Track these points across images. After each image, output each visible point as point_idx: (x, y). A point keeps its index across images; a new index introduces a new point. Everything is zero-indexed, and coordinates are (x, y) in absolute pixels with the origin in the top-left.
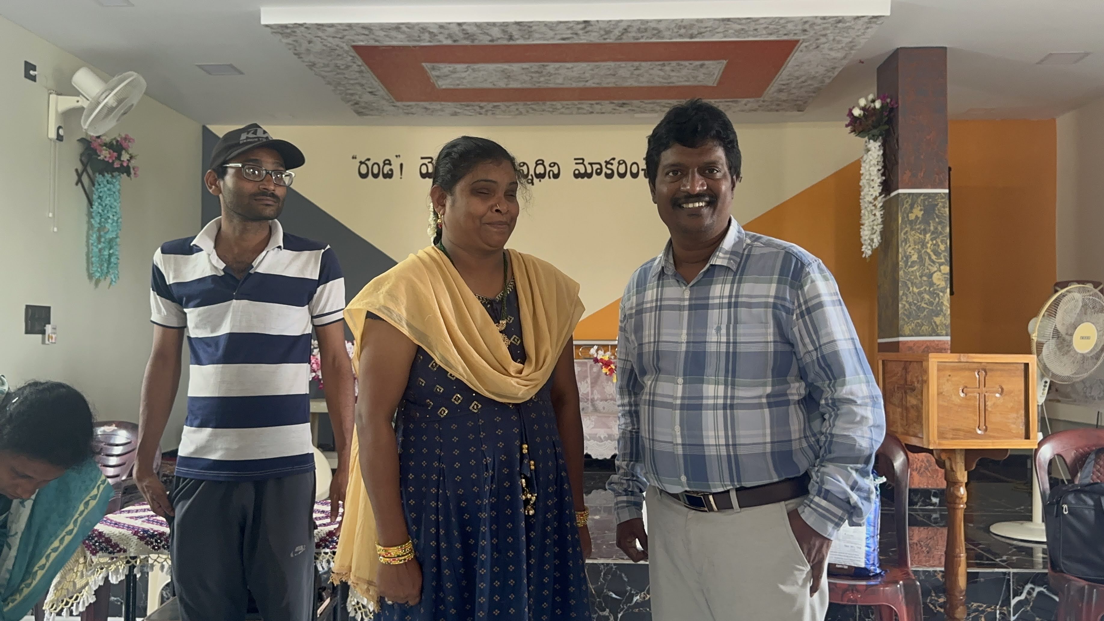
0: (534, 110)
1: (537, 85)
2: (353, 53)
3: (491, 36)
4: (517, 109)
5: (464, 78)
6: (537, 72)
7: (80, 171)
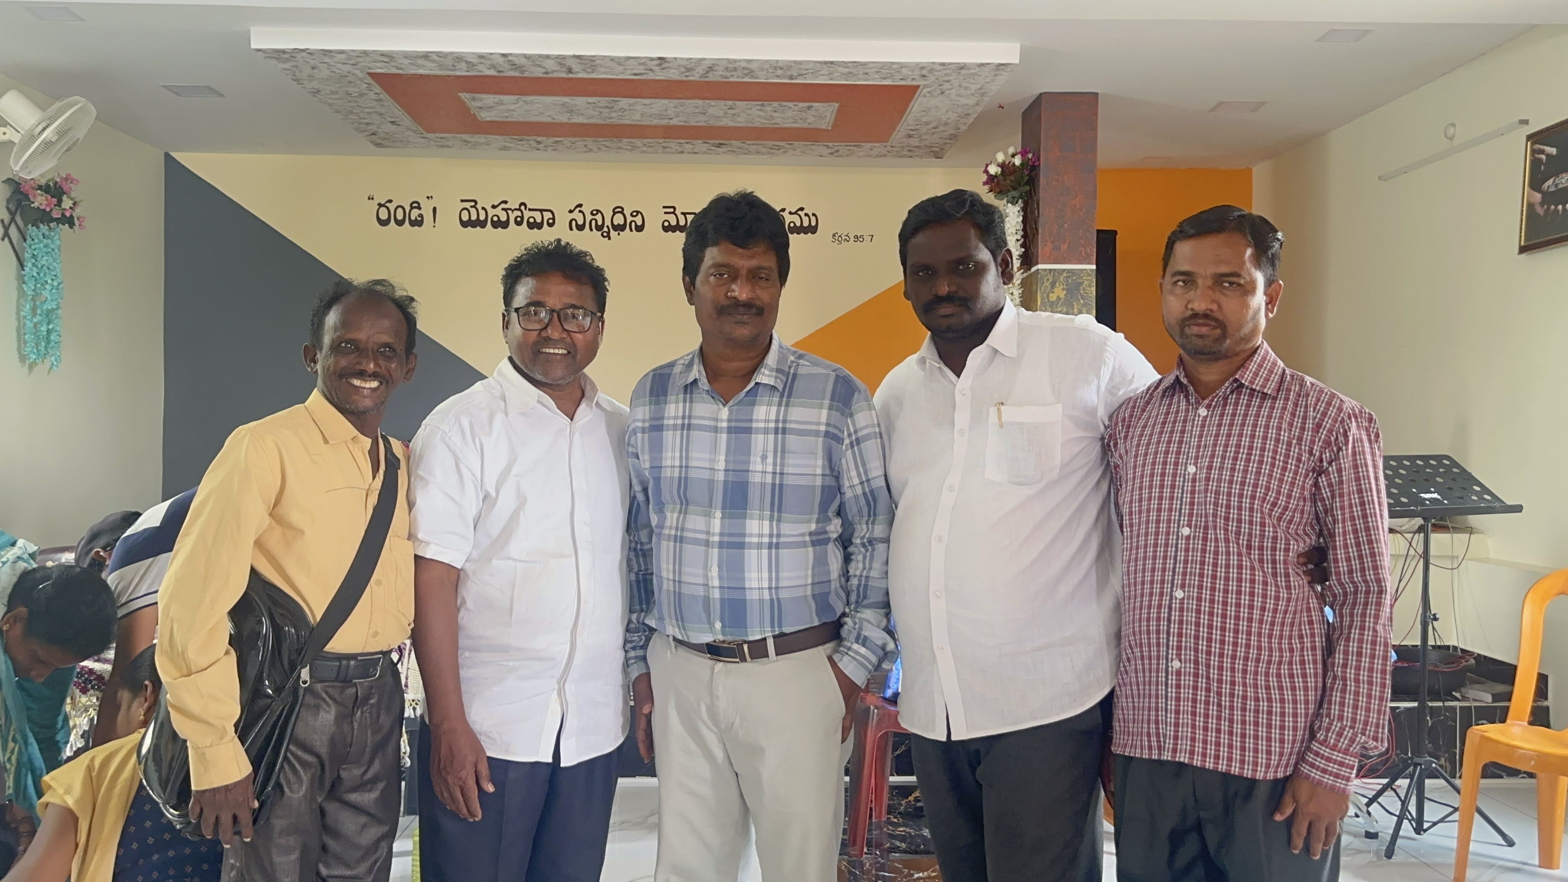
0: (607, 147)
1: (608, 121)
2: (369, 80)
3: (544, 68)
4: (586, 146)
5: (513, 111)
6: (606, 107)
7: (6, 222)
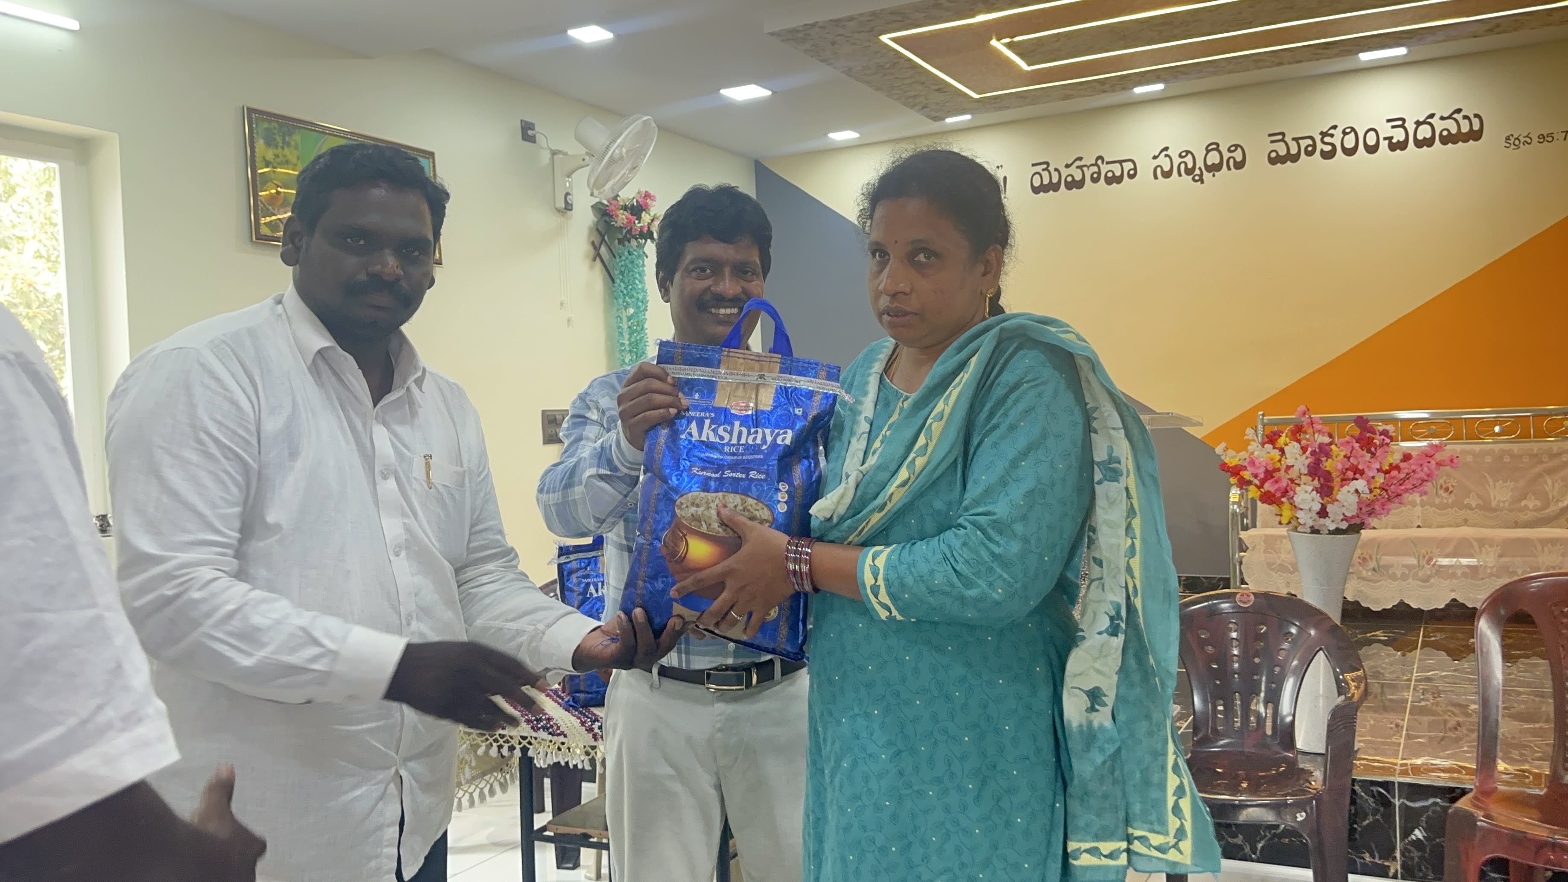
0: (1184, 73)
4: (1158, 77)
5: (1058, 50)
7: (597, 244)
